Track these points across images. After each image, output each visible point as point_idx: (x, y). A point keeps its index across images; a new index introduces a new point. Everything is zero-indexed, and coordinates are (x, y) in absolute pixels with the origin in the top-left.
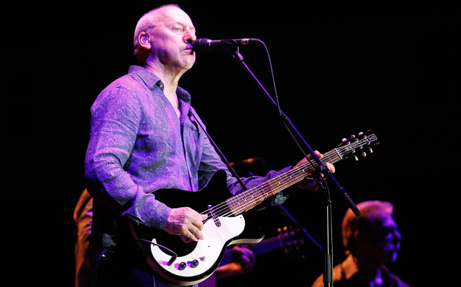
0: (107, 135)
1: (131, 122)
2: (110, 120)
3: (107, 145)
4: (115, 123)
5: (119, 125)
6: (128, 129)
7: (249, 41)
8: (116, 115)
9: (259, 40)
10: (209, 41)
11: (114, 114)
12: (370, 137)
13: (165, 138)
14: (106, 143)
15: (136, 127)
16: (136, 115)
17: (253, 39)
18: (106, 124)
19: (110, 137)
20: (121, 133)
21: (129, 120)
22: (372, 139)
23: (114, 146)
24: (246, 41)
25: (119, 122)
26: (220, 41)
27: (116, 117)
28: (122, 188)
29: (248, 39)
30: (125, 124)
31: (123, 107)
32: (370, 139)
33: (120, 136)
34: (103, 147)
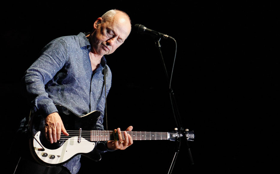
0: (41, 61)
1: (59, 59)
2: (47, 54)
3: (38, 66)
4: (49, 57)
5: (50, 59)
6: (55, 62)
7: (168, 37)
8: (51, 53)
9: (174, 39)
10: (145, 28)
11: (50, 52)
12: (191, 135)
13: (77, 76)
14: (38, 65)
15: (61, 63)
16: (63, 57)
17: (171, 37)
18: (43, 56)
19: (42, 63)
20: (49, 63)
21: (58, 58)
22: (191, 137)
23: (42, 68)
24: (167, 37)
25: (51, 57)
26: (151, 30)
27: (51, 54)
28: (35, 89)
29: (168, 36)
30: (54, 59)
31: (57, 50)
32: (190, 136)
33: (49, 64)
34: (35, 66)
